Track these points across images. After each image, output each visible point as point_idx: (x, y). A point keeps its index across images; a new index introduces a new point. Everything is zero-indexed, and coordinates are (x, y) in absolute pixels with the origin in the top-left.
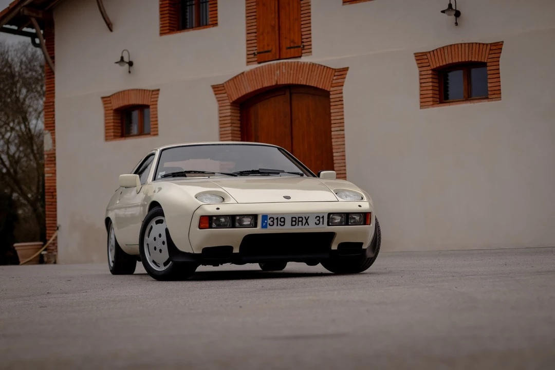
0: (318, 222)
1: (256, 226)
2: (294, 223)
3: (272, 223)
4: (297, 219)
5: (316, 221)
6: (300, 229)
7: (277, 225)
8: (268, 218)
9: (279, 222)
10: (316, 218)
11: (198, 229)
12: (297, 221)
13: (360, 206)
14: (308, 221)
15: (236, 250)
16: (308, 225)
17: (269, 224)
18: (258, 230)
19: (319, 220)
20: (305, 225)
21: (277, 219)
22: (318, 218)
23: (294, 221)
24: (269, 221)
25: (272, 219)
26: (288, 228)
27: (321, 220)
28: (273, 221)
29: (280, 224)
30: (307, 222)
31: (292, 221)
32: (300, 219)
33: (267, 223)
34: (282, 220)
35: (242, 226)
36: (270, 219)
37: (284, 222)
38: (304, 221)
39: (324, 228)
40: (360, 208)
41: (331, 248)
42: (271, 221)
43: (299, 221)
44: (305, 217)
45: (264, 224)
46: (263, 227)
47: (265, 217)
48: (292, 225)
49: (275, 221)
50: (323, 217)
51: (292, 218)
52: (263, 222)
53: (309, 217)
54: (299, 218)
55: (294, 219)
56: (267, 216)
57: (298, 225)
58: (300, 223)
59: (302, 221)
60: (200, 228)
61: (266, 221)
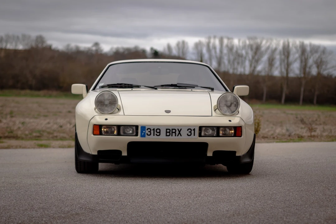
0: (189, 134)
1: (137, 135)
2: (168, 134)
3: (149, 133)
4: (171, 131)
5: (188, 132)
6: (173, 139)
7: (154, 135)
8: (146, 129)
9: (155, 133)
10: (188, 130)
11: (92, 135)
12: (171, 132)
13: (230, 121)
14: (181, 132)
15: (125, 154)
16: (181, 136)
17: (147, 134)
18: (138, 138)
19: (190, 132)
20: (178, 136)
21: (154, 130)
22: (190, 130)
23: (168, 132)
24: (147, 132)
25: (149, 130)
26: (163, 138)
27: (193, 132)
28: (150, 132)
29: (156, 135)
30: (179, 133)
31: (167, 132)
32: (174, 131)
33: (145, 133)
34: (158, 131)
35: (125, 134)
36: (147, 130)
37: (160, 132)
38: (177, 132)
39: (195, 139)
40: (230, 122)
41: (207, 155)
42: (149, 132)
43: (172, 132)
44: (178, 129)
45: (143, 134)
46: (142, 136)
47: (143, 128)
48: (167, 135)
49: (152, 132)
50: (194, 130)
51: (167, 129)
52: (142, 132)
53: (181, 129)
54: (172, 129)
55: (168, 131)
56: (145, 127)
57: (172, 136)
58: (174, 134)
59: (175, 132)
60: (94, 135)
61: (144, 132)
